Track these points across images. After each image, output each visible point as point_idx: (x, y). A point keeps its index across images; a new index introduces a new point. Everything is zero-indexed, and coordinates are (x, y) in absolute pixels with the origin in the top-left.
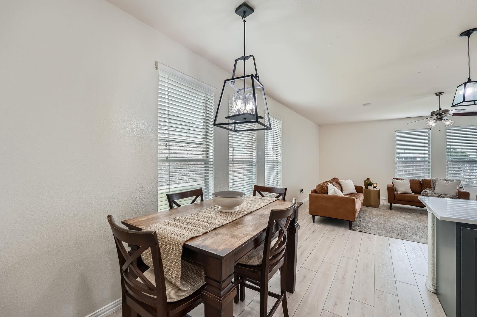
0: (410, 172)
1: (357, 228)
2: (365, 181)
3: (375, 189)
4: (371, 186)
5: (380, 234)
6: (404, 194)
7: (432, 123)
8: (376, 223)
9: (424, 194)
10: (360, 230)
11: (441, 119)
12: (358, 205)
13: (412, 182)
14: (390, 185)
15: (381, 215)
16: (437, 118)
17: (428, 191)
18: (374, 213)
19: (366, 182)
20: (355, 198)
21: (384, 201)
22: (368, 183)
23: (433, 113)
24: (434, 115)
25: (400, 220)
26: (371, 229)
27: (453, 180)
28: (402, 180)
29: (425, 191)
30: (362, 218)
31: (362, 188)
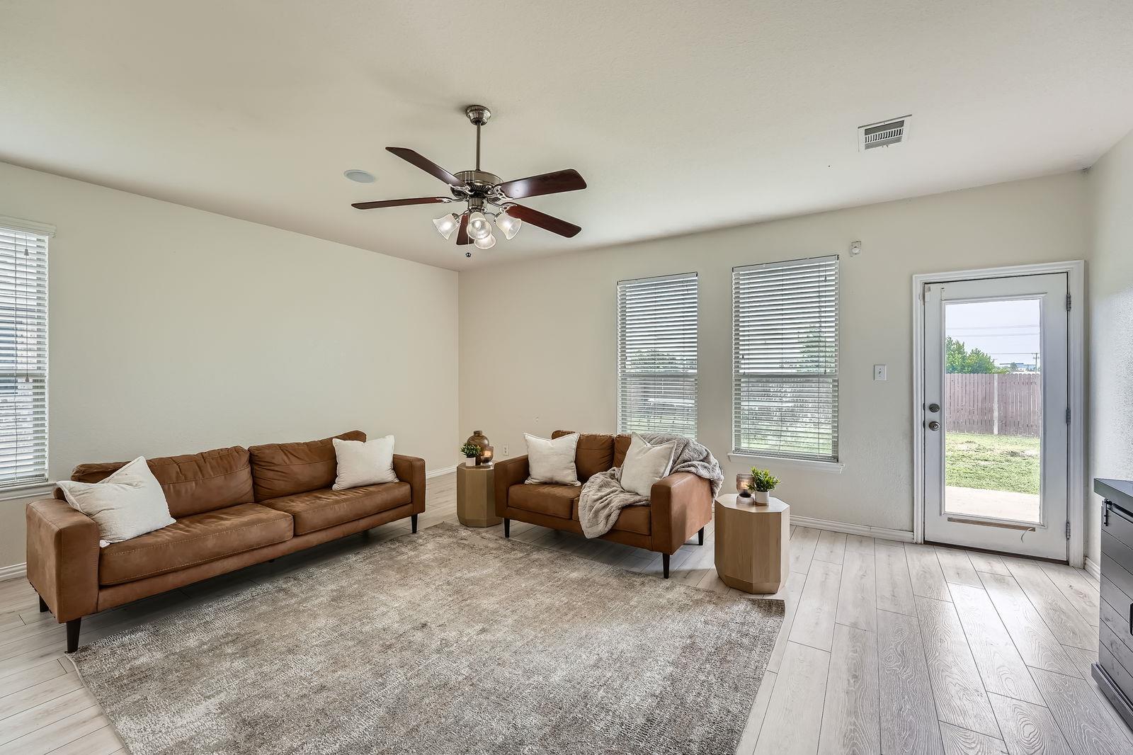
4: (472, 456)
13: (587, 445)
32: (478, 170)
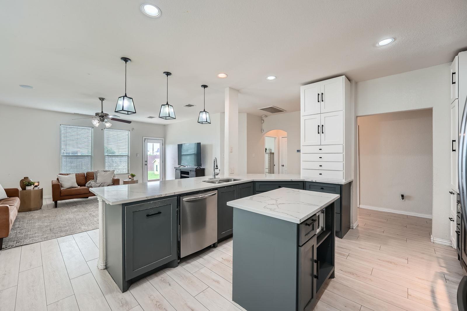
0: (75, 166)
1: (11, 244)
2: (22, 181)
3: (36, 188)
4: (31, 185)
5: (47, 239)
6: (71, 189)
7: (96, 123)
8: (40, 228)
9: (89, 186)
10: (18, 244)
11: (103, 121)
12: (13, 213)
13: (78, 176)
14: (55, 182)
15: (45, 217)
16: (100, 119)
17: (91, 182)
18: (36, 217)
19: (23, 183)
20: (8, 206)
21: (48, 199)
22: (25, 183)
23: (97, 114)
24: (98, 116)
25: (68, 216)
26: (33, 237)
27: (109, 171)
28: (68, 174)
29: (89, 183)
30: (18, 229)
31: (17, 190)
32: (102, 112)
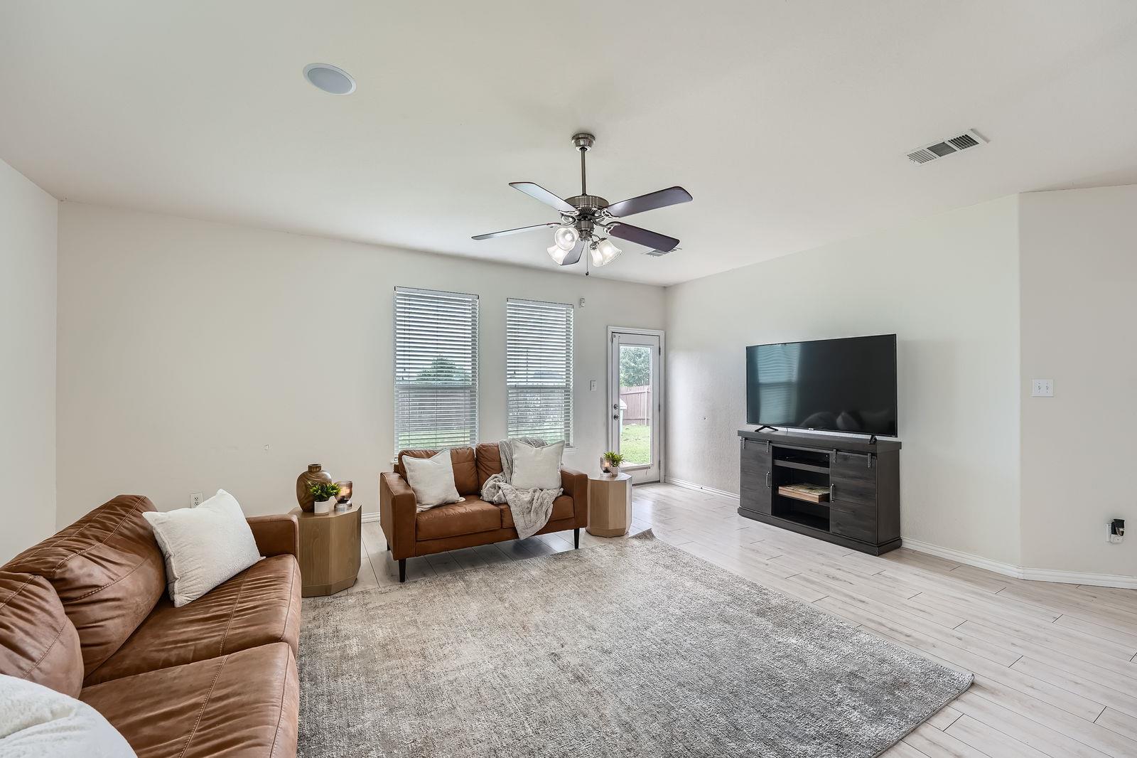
2: (302, 479)
3: (344, 510)
4: (327, 497)
9: (495, 498)
11: (590, 234)
13: (457, 460)
14: (395, 481)
16: (579, 226)
17: (500, 484)
22: (313, 488)
29: (494, 487)
31: (288, 524)
32: (584, 194)
